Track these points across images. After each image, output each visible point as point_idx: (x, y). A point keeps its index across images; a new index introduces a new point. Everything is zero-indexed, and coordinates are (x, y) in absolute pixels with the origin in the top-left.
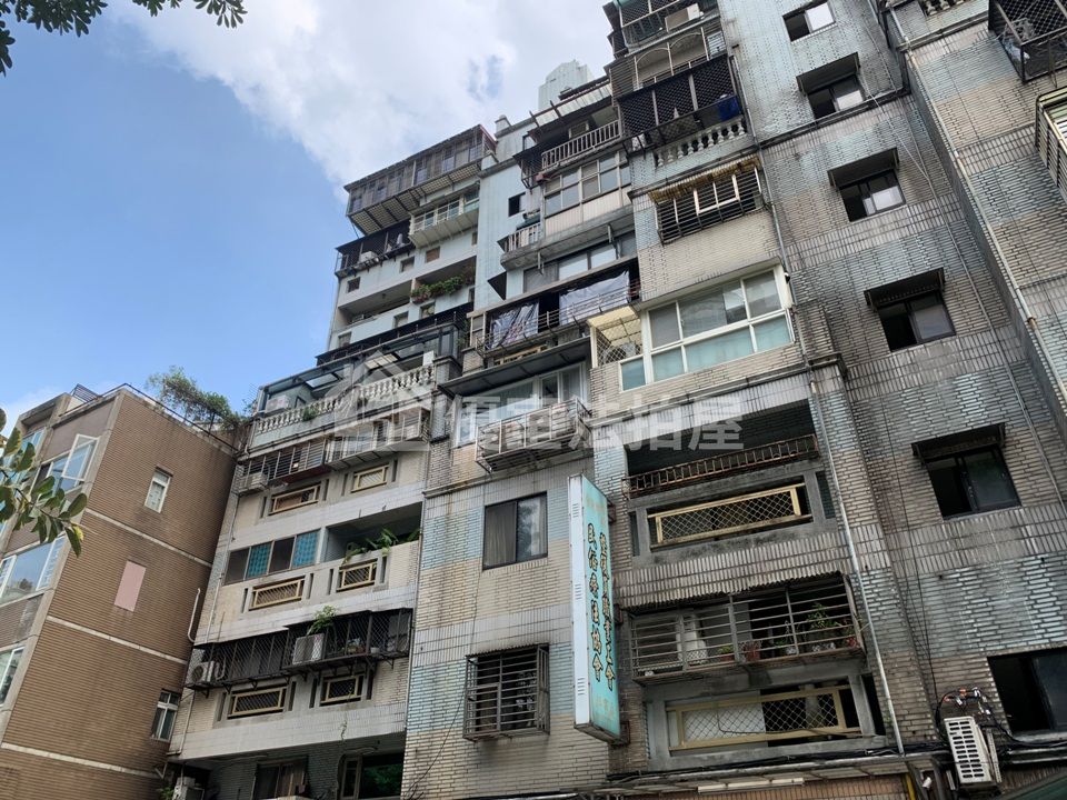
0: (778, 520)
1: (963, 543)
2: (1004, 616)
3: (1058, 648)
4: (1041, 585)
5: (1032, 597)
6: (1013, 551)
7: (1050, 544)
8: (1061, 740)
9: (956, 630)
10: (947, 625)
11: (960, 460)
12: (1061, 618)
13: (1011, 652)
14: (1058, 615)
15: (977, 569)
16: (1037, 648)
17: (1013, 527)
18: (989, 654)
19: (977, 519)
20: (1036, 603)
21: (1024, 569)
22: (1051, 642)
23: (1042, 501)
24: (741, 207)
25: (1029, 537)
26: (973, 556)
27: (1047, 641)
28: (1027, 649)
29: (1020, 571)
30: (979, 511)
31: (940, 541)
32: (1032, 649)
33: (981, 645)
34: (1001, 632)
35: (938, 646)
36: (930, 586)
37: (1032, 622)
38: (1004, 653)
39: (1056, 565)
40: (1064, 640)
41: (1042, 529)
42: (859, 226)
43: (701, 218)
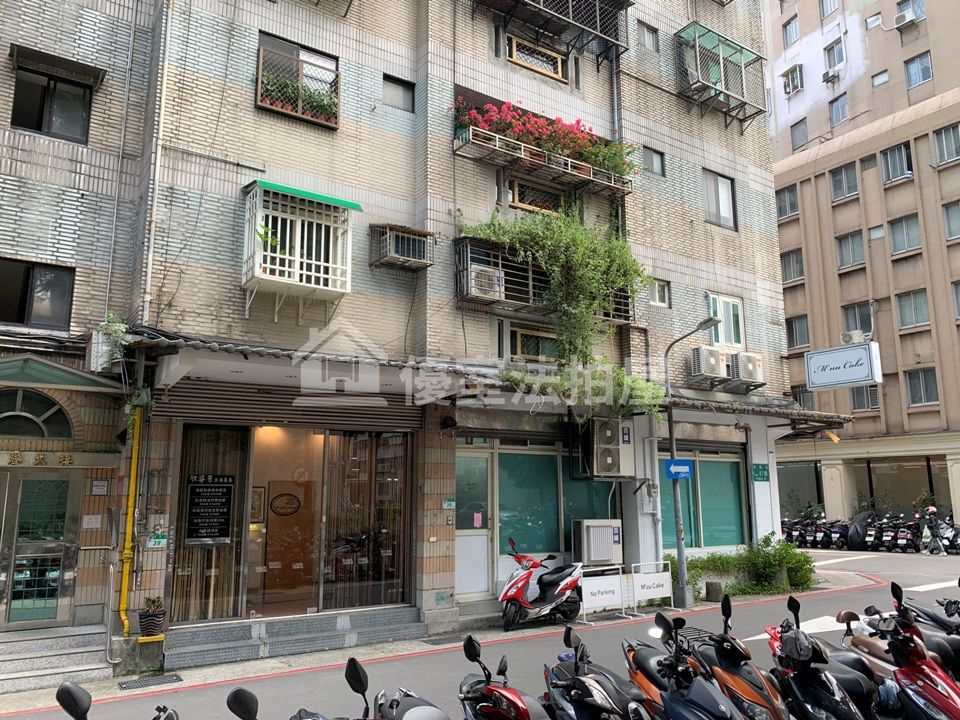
1: (19, 155)
2: (27, 228)
3: (61, 267)
4: (71, 214)
5: (59, 221)
6: (62, 179)
7: (94, 185)
8: (29, 334)
11: (52, 83)
12: (75, 244)
13: (19, 257)
14: (74, 242)
15: (22, 182)
16: (44, 261)
17: (71, 160)
19: (42, 140)
20: (60, 227)
21: (64, 197)
22: (57, 260)
23: (106, 149)
25: (80, 173)
26: (23, 170)
27: (54, 258)
28: (34, 260)
29: (59, 198)
30: (48, 134)
32: (39, 260)
34: (18, 239)
37: (50, 240)
38: (14, 257)
39: (92, 204)
40: (70, 262)
41: (94, 172)
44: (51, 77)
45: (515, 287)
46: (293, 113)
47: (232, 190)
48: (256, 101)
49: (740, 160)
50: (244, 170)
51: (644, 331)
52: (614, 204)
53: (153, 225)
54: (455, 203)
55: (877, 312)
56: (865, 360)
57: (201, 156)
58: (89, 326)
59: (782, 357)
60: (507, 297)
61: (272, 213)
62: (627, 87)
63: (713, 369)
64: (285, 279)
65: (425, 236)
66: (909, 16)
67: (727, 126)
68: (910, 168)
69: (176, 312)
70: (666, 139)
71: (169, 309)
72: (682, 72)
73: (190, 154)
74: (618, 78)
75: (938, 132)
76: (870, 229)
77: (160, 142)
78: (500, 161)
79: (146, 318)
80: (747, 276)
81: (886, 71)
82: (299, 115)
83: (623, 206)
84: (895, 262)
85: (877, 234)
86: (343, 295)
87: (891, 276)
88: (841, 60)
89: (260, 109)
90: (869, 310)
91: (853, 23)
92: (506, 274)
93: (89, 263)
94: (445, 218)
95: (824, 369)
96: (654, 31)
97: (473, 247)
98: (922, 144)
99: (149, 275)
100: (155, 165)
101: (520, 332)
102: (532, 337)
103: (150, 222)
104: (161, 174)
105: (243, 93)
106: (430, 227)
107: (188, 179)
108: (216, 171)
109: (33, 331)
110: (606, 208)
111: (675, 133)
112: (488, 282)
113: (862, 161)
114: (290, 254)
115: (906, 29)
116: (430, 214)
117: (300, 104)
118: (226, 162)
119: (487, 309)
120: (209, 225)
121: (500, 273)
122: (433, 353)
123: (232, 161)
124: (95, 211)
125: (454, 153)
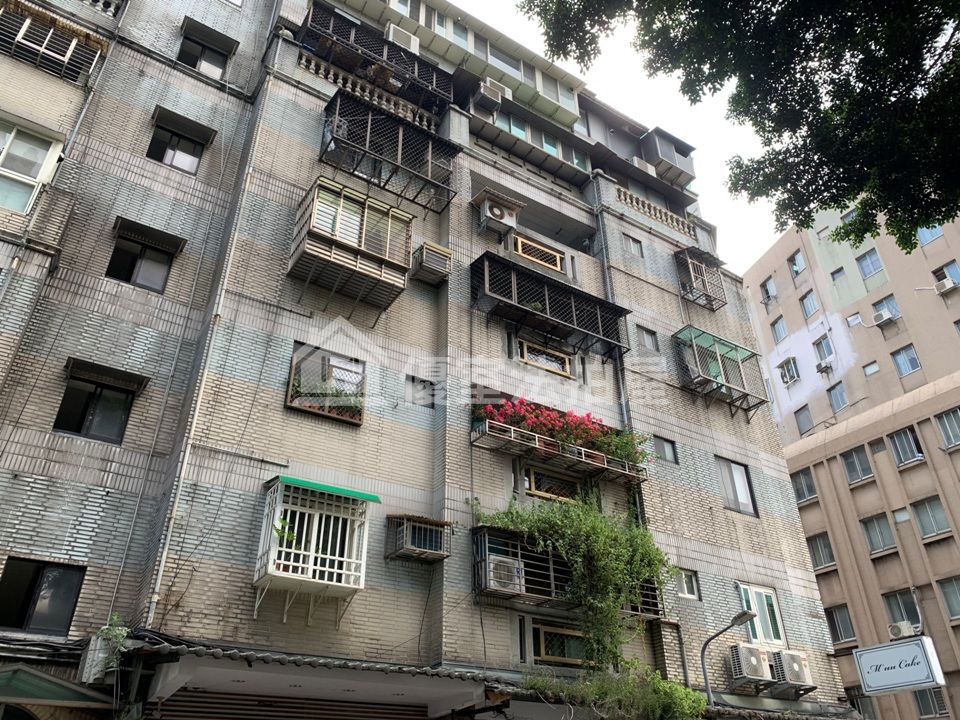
2: (47, 527)
3: (73, 566)
4: (93, 511)
5: (80, 519)
6: (90, 477)
7: (121, 483)
8: (24, 640)
11: (99, 390)
12: (91, 542)
13: (32, 557)
14: (90, 540)
15: (52, 481)
16: (56, 560)
17: (102, 459)
18: (13, 554)
19: (79, 441)
20: (80, 525)
21: (89, 495)
23: (138, 448)
24: (64, 69)
25: (109, 472)
26: (55, 470)
27: (68, 557)
28: (47, 559)
29: (84, 497)
30: (86, 436)
31: (35, 446)
32: (52, 560)
33: (11, 544)
34: (36, 538)
36: (1, 479)
37: (67, 539)
38: (27, 557)
39: (115, 502)
40: (82, 560)
41: (124, 470)
42: (151, 165)
43: (17, 46)
44: (98, 385)
45: (536, 581)
46: (320, 412)
47: (254, 486)
48: (285, 402)
49: (750, 446)
50: (268, 466)
51: (676, 627)
52: (631, 492)
53: (172, 522)
54: (472, 492)
55: (921, 601)
56: (920, 658)
57: (227, 453)
58: (89, 630)
59: (828, 655)
60: (528, 590)
61: (290, 508)
63: (755, 670)
64: (298, 576)
65: (442, 525)
66: (886, 315)
67: (733, 416)
68: (920, 451)
69: (182, 614)
70: (676, 429)
71: (176, 610)
72: (682, 368)
73: (217, 452)
74: (623, 374)
75: (939, 417)
76: (893, 512)
77: (190, 441)
78: (516, 451)
79: (150, 621)
80: (775, 564)
81: (875, 362)
82: (325, 413)
83: (640, 493)
84: (927, 545)
85: (902, 517)
86: (355, 591)
87: (927, 560)
88: (830, 353)
89: (289, 409)
90: (912, 598)
91: (835, 320)
92: (526, 565)
93: (102, 562)
94: (462, 506)
95: (878, 669)
96: (652, 333)
97: (490, 537)
98: (926, 428)
99: (161, 573)
100: (182, 462)
101: (543, 629)
102: (556, 634)
103: (170, 519)
104: (186, 472)
105: (275, 395)
106: (448, 517)
107: (213, 476)
108: (241, 467)
109: (30, 637)
110: (623, 494)
111: (683, 423)
112: (507, 575)
113: (871, 444)
114: (305, 550)
115: (885, 326)
116: (447, 503)
118: (251, 459)
119: (507, 603)
120: (227, 521)
121: (519, 564)
122: (449, 656)
123: (257, 457)
124: (118, 508)
125: (471, 444)
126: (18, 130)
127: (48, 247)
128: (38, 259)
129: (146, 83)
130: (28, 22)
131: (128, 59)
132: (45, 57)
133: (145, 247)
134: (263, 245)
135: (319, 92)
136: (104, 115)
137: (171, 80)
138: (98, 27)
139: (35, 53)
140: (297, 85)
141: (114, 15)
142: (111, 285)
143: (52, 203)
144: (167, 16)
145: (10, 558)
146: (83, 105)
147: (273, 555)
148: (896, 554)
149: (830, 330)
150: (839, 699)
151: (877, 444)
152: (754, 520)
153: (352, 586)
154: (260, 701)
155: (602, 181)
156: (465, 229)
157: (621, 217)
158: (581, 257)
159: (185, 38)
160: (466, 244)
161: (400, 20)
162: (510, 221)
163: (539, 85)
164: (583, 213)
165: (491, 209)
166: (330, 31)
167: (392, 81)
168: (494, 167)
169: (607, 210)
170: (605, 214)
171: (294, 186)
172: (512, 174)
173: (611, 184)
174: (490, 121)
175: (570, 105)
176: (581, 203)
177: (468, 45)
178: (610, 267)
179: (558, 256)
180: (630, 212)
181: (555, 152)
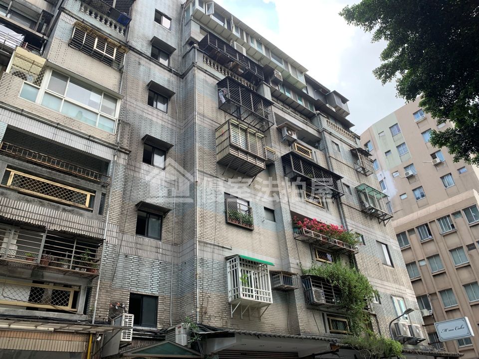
0: (77, 204)
1: (139, 246)
2: (141, 279)
3: (153, 296)
4: (156, 271)
5: (153, 275)
6: (153, 256)
7: (164, 258)
9: (124, 278)
10: (122, 276)
11: (148, 215)
13: (139, 293)
14: (158, 284)
15: (139, 258)
16: (147, 294)
17: (156, 247)
18: (131, 291)
19: (147, 239)
20: (153, 278)
23: (167, 242)
25: (159, 253)
26: (140, 253)
27: (151, 292)
28: (144, 293)
29: (153, 264)
30: (147, 236)
31: (131, 242)
33: (130, 287)
34: (138, 284)
35: (115, 283)
36: (121, 258)
37: (149, 284)
38: (136, 293)
39: (164, 266)
40: (156, 293)
41: (164, 252)
42: (150, 108)
43: (94, 52)
44: (148, 213)
45: (328, 297)
46: (239, 225)
47: (222, 258)
48: (226, 220)
49: (387, 236)
50: (225, 250)
51: (375, 315)
52: (351, 258)
53: (198, 276)
54: (300, 260)
57: (211, 244)
58: (164, 324)
59: (423, 325)
60: (327, 302)
61: (243, 268)
62: (345, 208)
63: (405, 332)
64: (250, 299)
65: (292, 274)
66: (411, 173)
67: (380, 223)
68: (430, 234)
69: (207, 316)
70: (362, 230)
71: (205, 315)
72: (361, 203)
73: (207, 243)
74: (341, 206)
75: (439, 220)
76: (419, 261)
77: (198, 239)
78: (311, 241)
79: (198, 320)
80: (402, 287)
81: (405, 194)
82: (241, 225)
83: (355, 258)
84: (434, 276)
85: (423, 263)
86: (270, 304)
87: (434, 282)
89: (228, 223)
90: (428, 300)
91: (387, 174)
92: (325, 291)
93: (163, 294)
94: (296, 266)
95: (446, 330)
96: (348, 187)
97: (309, 280)
98: (433, 224)
99: (198, 299)
100: (196, 249)
101: (331, 318)
102: (335, 320)
103: (196, 274)
104: (199, 254)
105: (221, 217)
106: (292, 271)
107: (207, 256)
108: (217, 250)
109: (144, 328)
110: (347, 259)
111: (364, 227)
112: (318, 295)
113: (408, 231)
115: (410, 178)
116: (291, 265)
117: (241, 221)
118: (219, 246)
119: (317, 308)
120: (216, 275)
121: (321, 291)
122: (302, 331)
123: (220, 245)
124: (165, 269)
125: (295, 238)
126: (104, 94)
127: (126, 150)
128: (123, 155)
129: (142, 68)
130: (97, 40)
131: (133, 56)
132: (105, 57)
133: (154, 148)
134: (206, 149)
135: (214, 75)
136: (129, 85)
137: (152, 67)
138: (120, 41)
139: (101, 55)
140: (205, 72)
141: (124, 34)
142: (145, 166)
143: (123, 129)
144: (144, 35)
145: (131, 294)
146: (121, 79)
147: (241, 290)
148: (420, 280)
149: (385, 178)
150: (429, 344)
151: (411, 231)
152: (392, 268)
153: (268, 302)
154: (242, 353)
155: (321, 117)
156: (277, 140)
157: (330, 134)
158: (318, 152)
159: (153, 46)
160: (278, 147)
161: (237, 40)
162: (294, 137)
163: (291, 71)
164: (315, 131)
165: (288, 131)
166: (217, 47)
167: (240, 70)
168: (282, 111)
169: (325, 130)
170: (325, 132)
171: (212, 120)
172: (289, 114)
173: (324, 118)
174: (277, 88)
175: (302, 80)
176: (314, 127)
177: (263, 52)
178: (330, 157)
179: (310, 151)
180: (333, 131)
181: (302, 103)
